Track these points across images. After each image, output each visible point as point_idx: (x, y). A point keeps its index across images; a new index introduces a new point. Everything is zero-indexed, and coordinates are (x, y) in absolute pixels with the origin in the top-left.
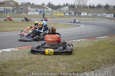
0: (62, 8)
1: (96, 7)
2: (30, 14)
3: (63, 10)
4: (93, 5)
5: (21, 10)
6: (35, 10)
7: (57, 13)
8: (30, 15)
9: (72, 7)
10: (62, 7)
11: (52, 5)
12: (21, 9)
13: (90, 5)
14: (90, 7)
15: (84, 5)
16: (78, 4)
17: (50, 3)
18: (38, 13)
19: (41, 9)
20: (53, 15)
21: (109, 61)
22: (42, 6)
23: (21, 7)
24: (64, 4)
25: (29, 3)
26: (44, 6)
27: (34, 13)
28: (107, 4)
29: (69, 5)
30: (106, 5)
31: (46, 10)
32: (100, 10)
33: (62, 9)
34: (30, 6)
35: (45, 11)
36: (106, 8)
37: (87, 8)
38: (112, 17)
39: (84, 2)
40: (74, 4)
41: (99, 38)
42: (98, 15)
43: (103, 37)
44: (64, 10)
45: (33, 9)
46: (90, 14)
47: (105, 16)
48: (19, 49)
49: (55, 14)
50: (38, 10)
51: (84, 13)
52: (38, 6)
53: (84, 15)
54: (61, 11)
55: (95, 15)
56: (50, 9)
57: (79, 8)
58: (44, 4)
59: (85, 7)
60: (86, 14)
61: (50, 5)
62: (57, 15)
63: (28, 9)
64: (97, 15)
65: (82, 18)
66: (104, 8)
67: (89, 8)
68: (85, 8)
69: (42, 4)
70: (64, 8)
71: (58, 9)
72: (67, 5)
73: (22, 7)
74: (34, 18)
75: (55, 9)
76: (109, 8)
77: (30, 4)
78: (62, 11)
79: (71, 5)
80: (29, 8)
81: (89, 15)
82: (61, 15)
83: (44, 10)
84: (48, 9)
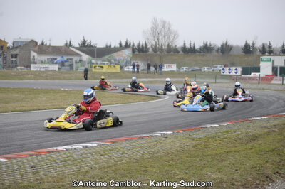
0: (115, 54)
1: (199, 50)
2: (35, 70)
3: (117, 59)
4: (192, 45)
5: (14, 59)
6: (48, 59)
7: (102, 67)
8: (37, 71)
9: (140, 50)
10: (115, 50)
11: (91, 46)
12: (12, 57)
13: (184, 44)
14: (184, 49)
15: (168, 45)
16: (154, 43)
17: (84, 42)
18: (56, 67)
19: (62, 57)
20: (93, 70)
21: (233, 184)
22: (66, 50)
23: (14, 52)
24: (120, 44)
25: (33, 43)
26: (71, 48)
27: (47, 65)
28: (227, 43)
29: (133, 45)
30: (222, 46)
31: (75, 59)
32: (209, 56)
33: (116, 56)
34: (37, 48)
35: (74, 61)
36: (223, 53)
37: (178, 52)
38: (239, 73)
39: (169, 38)
40: (146, 44)
41: (208, 126)
42: (205, 69)
43: (217, 125)
44: (122, 58)
45: (44, 58)
46: (185, 68)
47: (222, 71)
48: (7, 158)
49: (98, 70)
50: (56, 59)
51: (169, 66)
52: (57, 50)
54: (112, 61)
55: (197, 70)
56: (85, 57)
57: (158, 53)
58: (70, 45)
59: (172, 51)
60: (174, 67)
61: (86, 47)
62: (104, 70)
63: (32, 57)
64: (201, 70)
66: (217, 51)
67: (181, 53)
68: (172, 53)
69: (66, 45)
70: (120, 53)
71: (107, 57)
72: (127, 46)
73: (17, 52)
74: (47, 79)
75: (98, 57)
76: (231, 53)
77: (37, 43)
78: (115, 60)
79: (139, 45)
80: (33, 54)
81: (181, 70)
82: (114, 71)
83: (71, 59)
84: (80, 56)
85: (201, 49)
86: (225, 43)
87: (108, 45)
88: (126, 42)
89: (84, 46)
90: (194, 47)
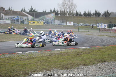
0: (46, 16)
1: (92, 14)
3: (47, 18)
4: (89, 12)
6: (10, 18)
11: (35, 11)
13: (85, 11)
14: (85, 14)
15: (76, 12)
17: (32, 9)
19: (18, 17)
24: (51, 11)
26: (23, 12)
28: (108, 11)
29: (58, 12)
30: (105, 13)
31: (25, 18)
34: (4, 12)
36: (106, 16)
40: (65, 11)
44: (50, 18)
45: (8, 17)
46: (81, 24)
50: (14, 18)
51: (70, 23)
52: (15, 13)
53: (69, 25)
54: (45, 19)
56: (30, 17)
63: (1, 16)
65: (67, 29)
66: (103, 16)
68: (78, 16)
70: (49, 15)
71: (41, 17)
76: (110, 16)
77: (4, 9)
79: (61, 11)
80: (2, 14)
82: (40, 25)
83: (23, 18)
84: (28, 16)
85: (94, 14)
86: (107, 11)
87: (45, 11)
88: (54, 10)
89: (32, 11)
90: (90, 13)
